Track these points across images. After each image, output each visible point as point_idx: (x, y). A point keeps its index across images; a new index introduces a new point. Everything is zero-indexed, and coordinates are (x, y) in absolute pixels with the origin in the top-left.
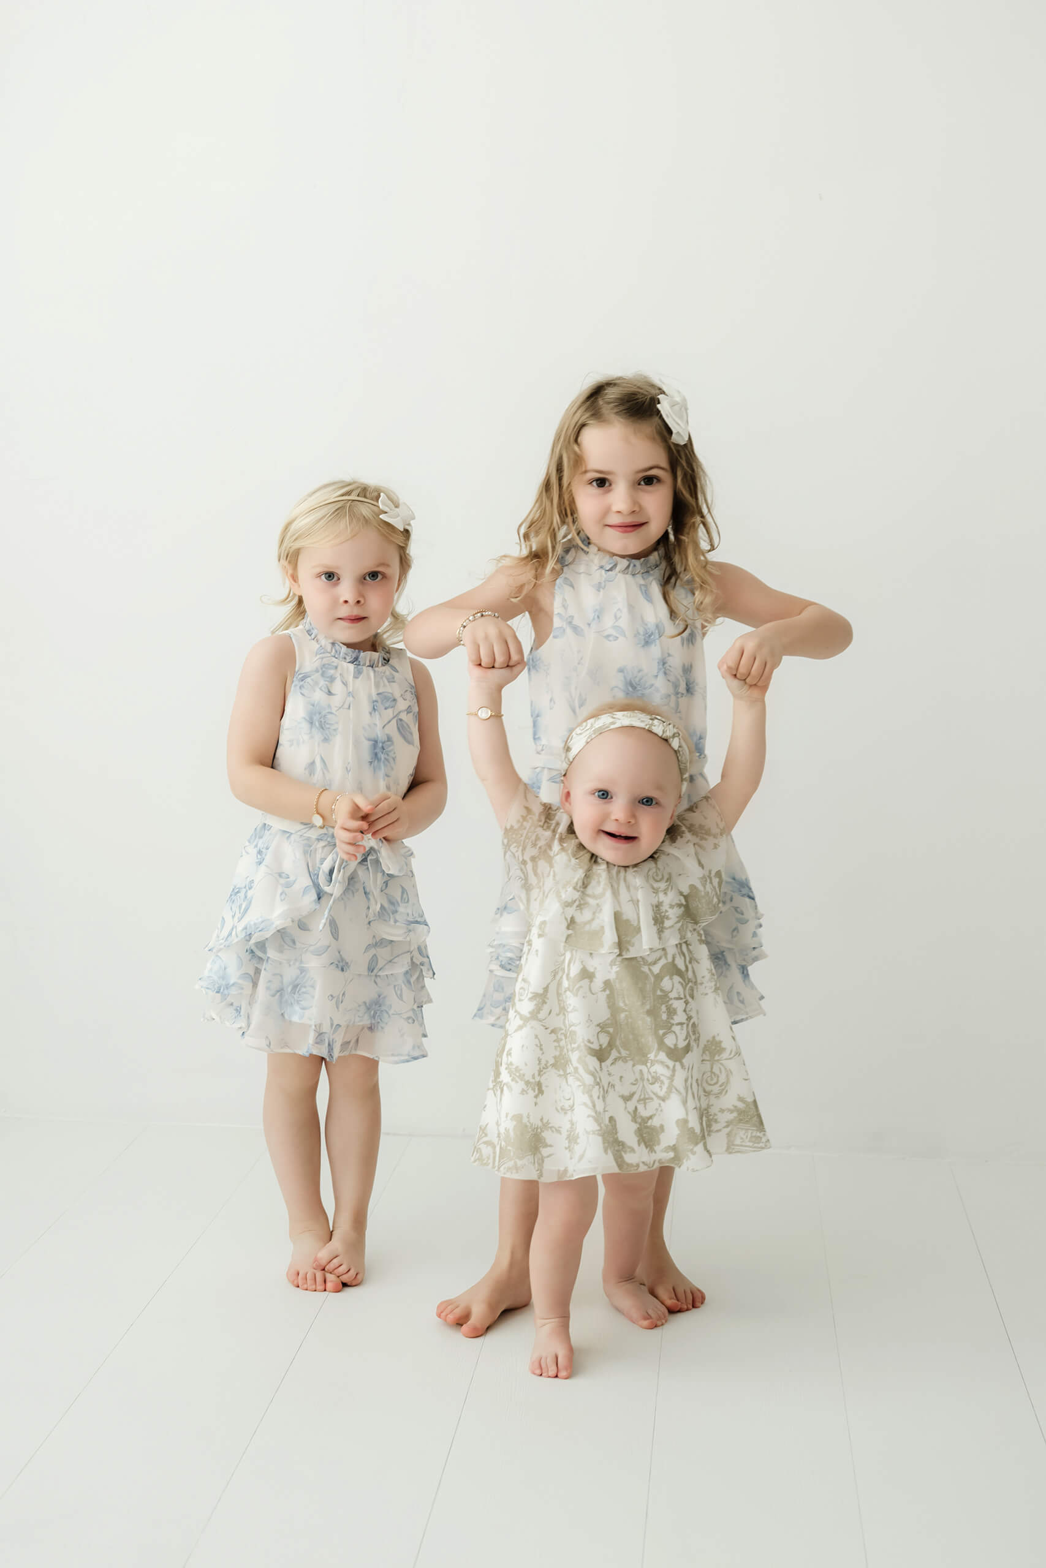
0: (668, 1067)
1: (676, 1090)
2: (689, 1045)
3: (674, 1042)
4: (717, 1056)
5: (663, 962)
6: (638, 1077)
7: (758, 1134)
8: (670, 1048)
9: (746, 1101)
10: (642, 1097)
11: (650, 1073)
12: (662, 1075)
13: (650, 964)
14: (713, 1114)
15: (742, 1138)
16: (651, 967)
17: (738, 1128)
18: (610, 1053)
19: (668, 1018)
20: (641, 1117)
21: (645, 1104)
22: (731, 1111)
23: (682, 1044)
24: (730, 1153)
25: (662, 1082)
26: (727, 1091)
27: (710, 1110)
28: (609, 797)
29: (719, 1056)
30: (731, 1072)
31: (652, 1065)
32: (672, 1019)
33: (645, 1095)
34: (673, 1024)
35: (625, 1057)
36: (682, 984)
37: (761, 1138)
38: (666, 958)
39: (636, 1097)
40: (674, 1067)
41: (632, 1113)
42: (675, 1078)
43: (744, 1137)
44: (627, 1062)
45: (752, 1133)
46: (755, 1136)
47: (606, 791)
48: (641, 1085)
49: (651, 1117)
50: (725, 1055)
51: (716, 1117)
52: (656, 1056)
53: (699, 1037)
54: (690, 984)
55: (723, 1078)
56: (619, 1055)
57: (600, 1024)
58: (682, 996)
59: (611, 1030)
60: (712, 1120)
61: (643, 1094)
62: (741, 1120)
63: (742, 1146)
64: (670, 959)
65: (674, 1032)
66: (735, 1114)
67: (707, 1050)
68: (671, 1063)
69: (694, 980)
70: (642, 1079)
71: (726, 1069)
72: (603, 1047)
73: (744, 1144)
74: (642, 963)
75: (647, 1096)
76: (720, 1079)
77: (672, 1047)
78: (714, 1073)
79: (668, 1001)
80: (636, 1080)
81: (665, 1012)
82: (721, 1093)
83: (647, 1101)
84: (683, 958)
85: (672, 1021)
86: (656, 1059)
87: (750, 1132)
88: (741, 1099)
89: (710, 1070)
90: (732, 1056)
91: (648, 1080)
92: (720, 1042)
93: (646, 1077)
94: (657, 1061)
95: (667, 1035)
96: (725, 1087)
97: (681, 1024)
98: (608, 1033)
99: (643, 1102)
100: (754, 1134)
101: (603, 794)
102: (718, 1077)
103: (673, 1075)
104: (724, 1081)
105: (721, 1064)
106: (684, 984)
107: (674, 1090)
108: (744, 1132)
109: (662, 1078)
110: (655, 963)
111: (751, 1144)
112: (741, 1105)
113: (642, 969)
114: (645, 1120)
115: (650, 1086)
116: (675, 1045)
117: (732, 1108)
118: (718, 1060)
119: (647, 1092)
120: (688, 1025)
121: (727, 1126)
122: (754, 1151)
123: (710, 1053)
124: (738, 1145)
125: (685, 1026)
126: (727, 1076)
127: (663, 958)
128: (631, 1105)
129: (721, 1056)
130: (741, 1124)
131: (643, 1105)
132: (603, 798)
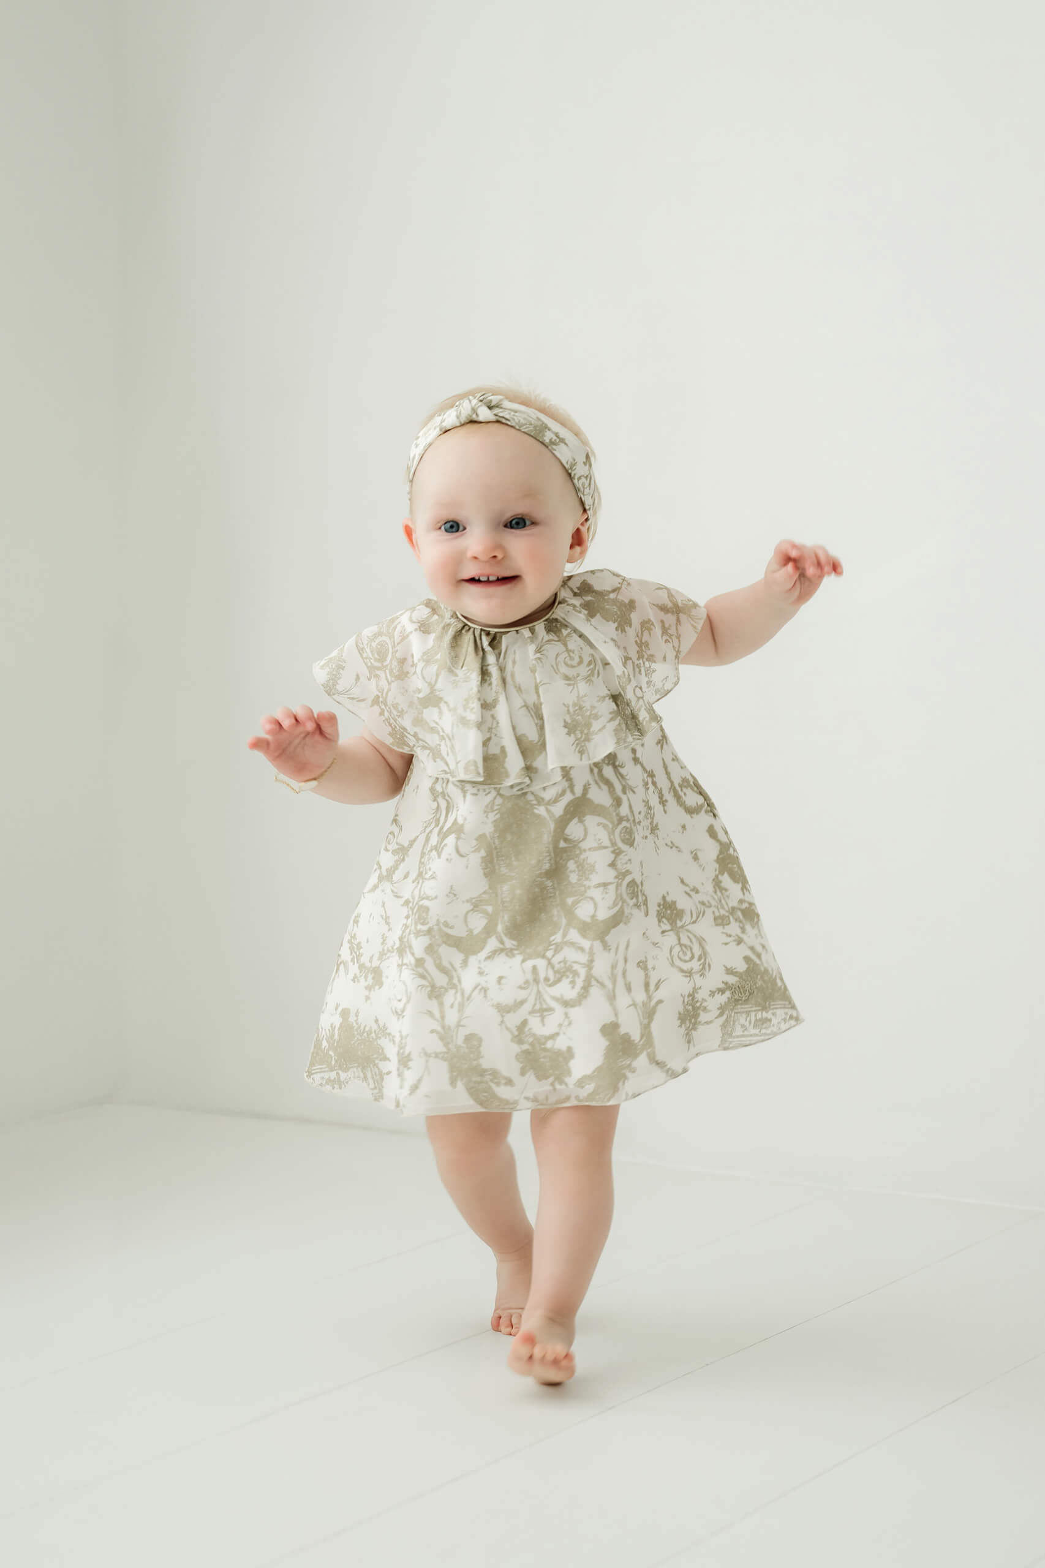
0: (582, 949)
1: (598, 982)
2: (621, 912)
3: (591, 913)
4: (678, 922)
5: (569, 797)
6: (530, 977)
7: (765, 1015)
8: (584, 923)
9: (736, 972)
10: (538, 1007)
11: (553, 967)
12: (575, 962)
13: (549, 803)
14: (700, 1000)
15: (743, 1026)
16: (550, 807)
17: (737, 1013)
18: (484, 943)
19: (579, 880)
20: (534, 1035)
21: (543, 1018)
22: (722, 991)
23: (603, 914)
24: (725, 1049)
25: (576, 974)
26: (709, 965)
27: (696, 995)
28: (461, 528)
29: (681, 920)
30: (703, 939)
31: (558, 949)
32: (587, 879)
33: (541, 1004)
34: (589, 887)
35: (511, 950)
36: (605, 826)
37: (770, 1020)
38: (572, 791)
39: (528, 1006)
40: (591, 948)
41: (514, 1030)
42: (595, 964)
43: (747, 1023)
44: (513, 956)
45: (756, 1016)
46: (761, 1020)
47: (453, 521)
48: (535, 991)
49: (554, 1036)
50: (687, 919)
51: (704, 1004)
52: (564, 936)
53: (646, 900)
54: (624, 824)
55: (697, 951)
56: (502, 946)
57: (472, 899)
58: (607, 843)
59: (490, 909)
60: (699, 1008)
61: (538, 1002)
62: (737, 1001)
63: (743, 1036)
64: (578, 791)
65: (592, 899)
66: (728, 994)
67: (662, 917)
68: (586, 944)
69: (631, 819)
70: (536, 981)
71: (695, 936)
72: (476, 932)
73: (746, 1033)
74: (534, 802)
75: (544, 1006)
76: (694, 951)
77: (588, 920)
78: (686, 946)
79: (581, 853)
80: (527, 982)
81: (571, 872)
82: (704, 968)
83: (545, 1013)
84: (605, 788)
85: (587, 883)
86: (565, 940)
87: (753, 1014)
88: (730, 971)
89: (677, 942)
90: (694, 918)
91: (547, 979)
92: (674, 903)
93: (542, 976)
94: (566, 943)
95: (579, 905)
96: (705, 960)
97: (605, 885)
98: (486, 913)
99: (538, 1015)
100: (759, 1016)
101: (452, 527)
102: (691, 949)
103: (591, 961)
104: (699, 953)
105: (688, 931)
106: (611, 826)
107: (593, 982)
108: (744, 1016)
109: (576, 967)
110: (555, 801)
111: (757, 1031)
112: (732, 980)
113: (536, 811)
114: (541, 1041)
115: (548, 989)
116: (593, 917)
117: (722, 986)
118: (682, 927)
119: (544, 1000)
120: (618, 886)
121: (721, 1014)
122: (763, 1041)
123: (668, 920)
124: (738, 1037)
125: (612, 888)
126: (700, 945)
127: (568, 792)
128: (513, 1020)
129: (683, 922)
130: (739, 1006)
131: (539, 1019)
132: (452, 532)
